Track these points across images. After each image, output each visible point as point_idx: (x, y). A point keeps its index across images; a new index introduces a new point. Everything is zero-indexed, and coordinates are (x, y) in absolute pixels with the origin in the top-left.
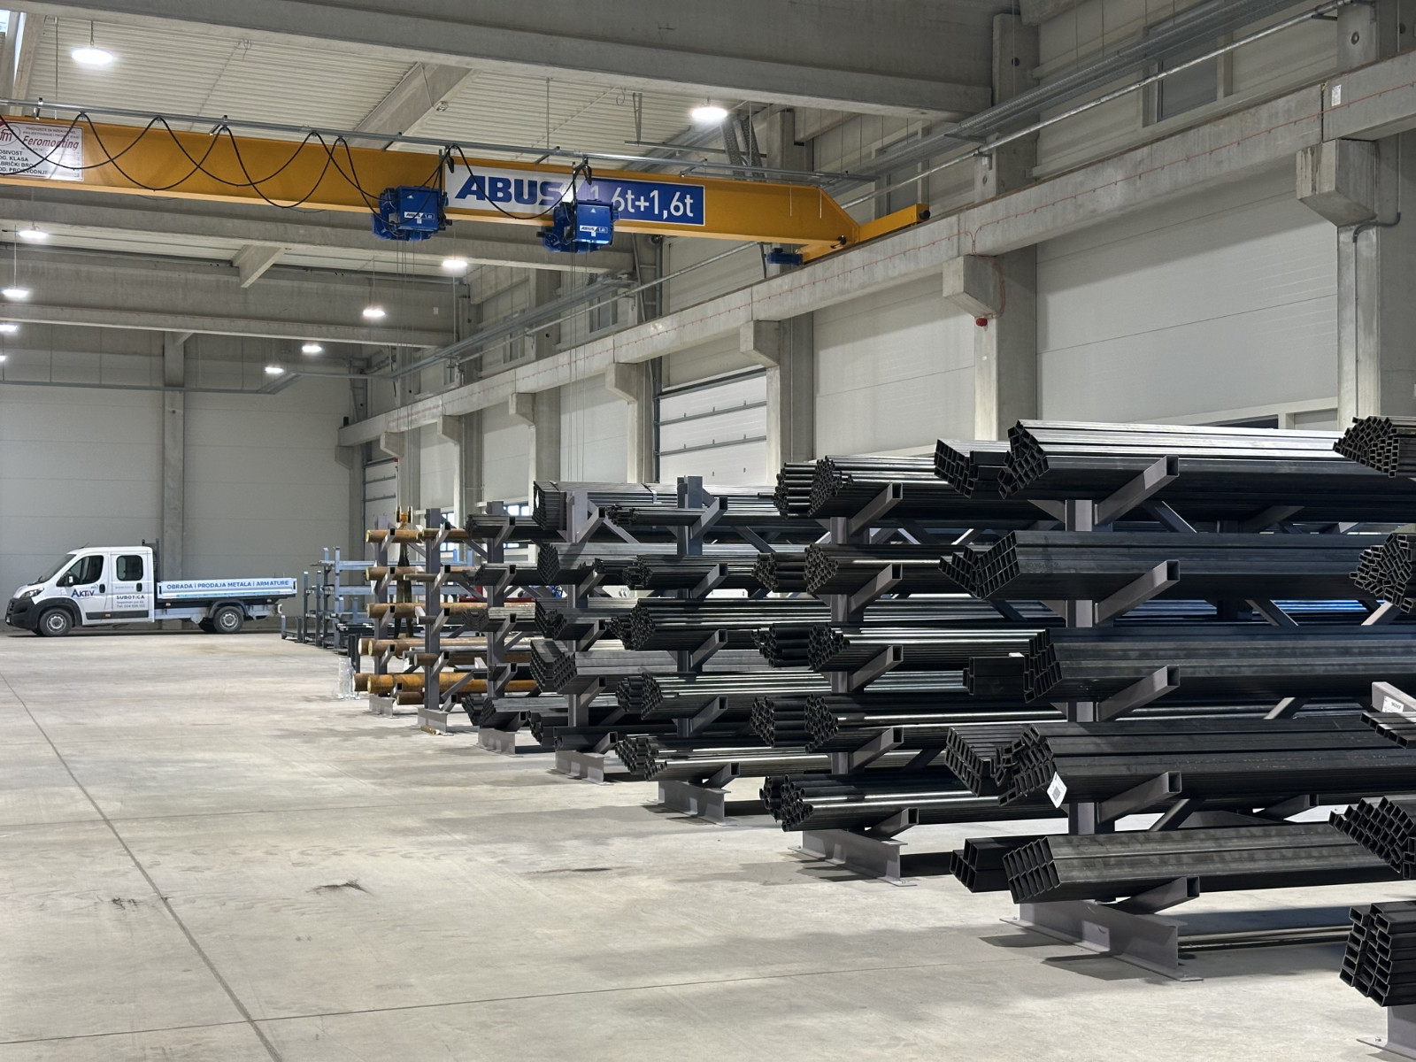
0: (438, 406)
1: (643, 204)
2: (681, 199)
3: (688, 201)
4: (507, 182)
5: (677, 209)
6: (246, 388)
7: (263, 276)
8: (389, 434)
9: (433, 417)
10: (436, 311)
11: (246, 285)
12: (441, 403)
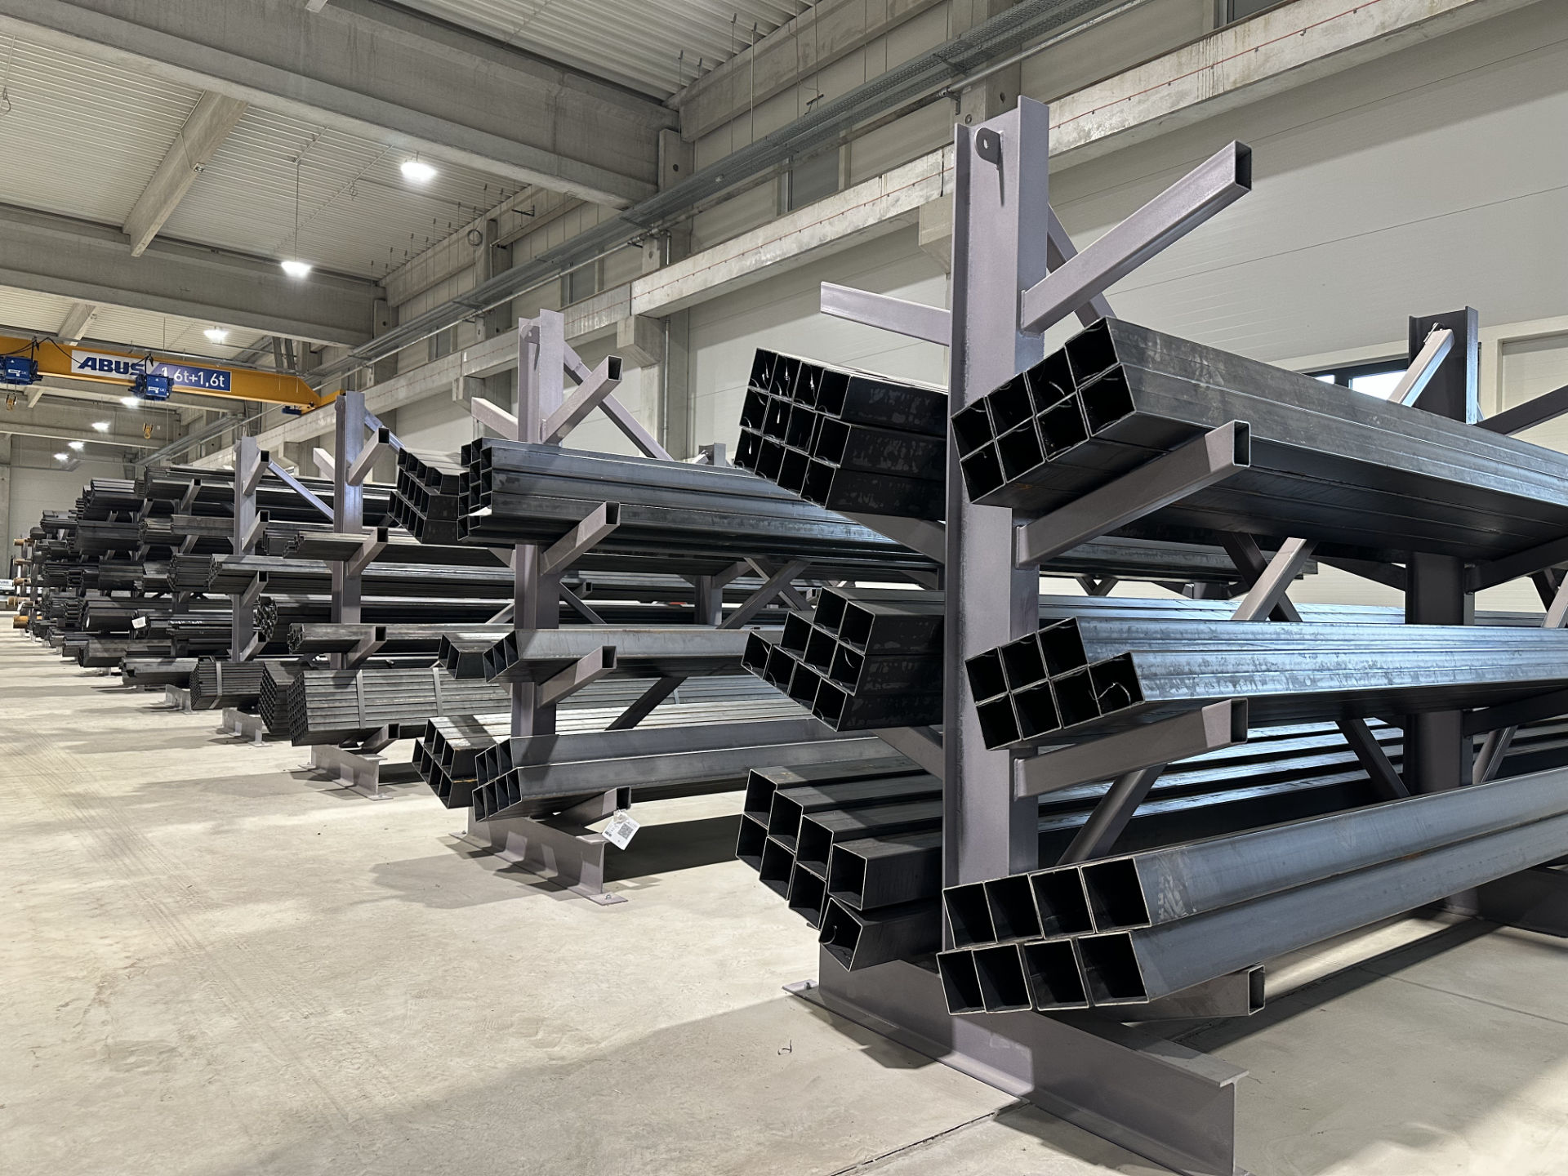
1: (193, 378)
2: (217, 377)
3: (221, 378)
4: (110, 362)
5: (214, 382)
6: (46, 467)
7: (39, 401)
10: (159, 428)
11: (31, 405)
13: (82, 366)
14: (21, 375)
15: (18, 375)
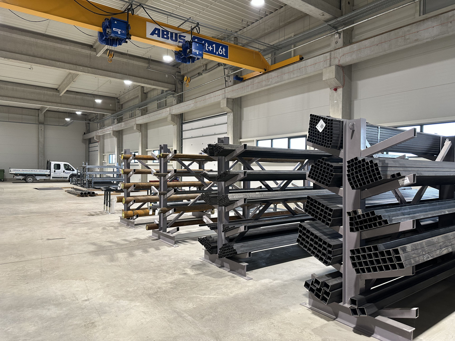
0: (111, 129)
1: (211, 48)
2: (222, 49)
3: (224, 50)
4: (168, 32)
5: (221, 52)
6: (60, 125)
7: (65, 93)
8: (97, 136)
9: (110, 131)
10: (111, 105)
11: (61, 95)
12: (112, 128)
13: (152, 34)
14: (122, 34)
15: (119, 33)
